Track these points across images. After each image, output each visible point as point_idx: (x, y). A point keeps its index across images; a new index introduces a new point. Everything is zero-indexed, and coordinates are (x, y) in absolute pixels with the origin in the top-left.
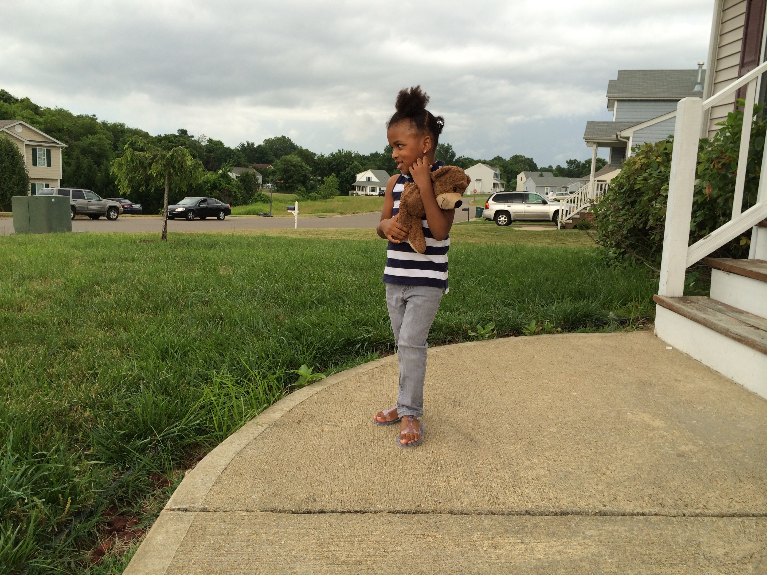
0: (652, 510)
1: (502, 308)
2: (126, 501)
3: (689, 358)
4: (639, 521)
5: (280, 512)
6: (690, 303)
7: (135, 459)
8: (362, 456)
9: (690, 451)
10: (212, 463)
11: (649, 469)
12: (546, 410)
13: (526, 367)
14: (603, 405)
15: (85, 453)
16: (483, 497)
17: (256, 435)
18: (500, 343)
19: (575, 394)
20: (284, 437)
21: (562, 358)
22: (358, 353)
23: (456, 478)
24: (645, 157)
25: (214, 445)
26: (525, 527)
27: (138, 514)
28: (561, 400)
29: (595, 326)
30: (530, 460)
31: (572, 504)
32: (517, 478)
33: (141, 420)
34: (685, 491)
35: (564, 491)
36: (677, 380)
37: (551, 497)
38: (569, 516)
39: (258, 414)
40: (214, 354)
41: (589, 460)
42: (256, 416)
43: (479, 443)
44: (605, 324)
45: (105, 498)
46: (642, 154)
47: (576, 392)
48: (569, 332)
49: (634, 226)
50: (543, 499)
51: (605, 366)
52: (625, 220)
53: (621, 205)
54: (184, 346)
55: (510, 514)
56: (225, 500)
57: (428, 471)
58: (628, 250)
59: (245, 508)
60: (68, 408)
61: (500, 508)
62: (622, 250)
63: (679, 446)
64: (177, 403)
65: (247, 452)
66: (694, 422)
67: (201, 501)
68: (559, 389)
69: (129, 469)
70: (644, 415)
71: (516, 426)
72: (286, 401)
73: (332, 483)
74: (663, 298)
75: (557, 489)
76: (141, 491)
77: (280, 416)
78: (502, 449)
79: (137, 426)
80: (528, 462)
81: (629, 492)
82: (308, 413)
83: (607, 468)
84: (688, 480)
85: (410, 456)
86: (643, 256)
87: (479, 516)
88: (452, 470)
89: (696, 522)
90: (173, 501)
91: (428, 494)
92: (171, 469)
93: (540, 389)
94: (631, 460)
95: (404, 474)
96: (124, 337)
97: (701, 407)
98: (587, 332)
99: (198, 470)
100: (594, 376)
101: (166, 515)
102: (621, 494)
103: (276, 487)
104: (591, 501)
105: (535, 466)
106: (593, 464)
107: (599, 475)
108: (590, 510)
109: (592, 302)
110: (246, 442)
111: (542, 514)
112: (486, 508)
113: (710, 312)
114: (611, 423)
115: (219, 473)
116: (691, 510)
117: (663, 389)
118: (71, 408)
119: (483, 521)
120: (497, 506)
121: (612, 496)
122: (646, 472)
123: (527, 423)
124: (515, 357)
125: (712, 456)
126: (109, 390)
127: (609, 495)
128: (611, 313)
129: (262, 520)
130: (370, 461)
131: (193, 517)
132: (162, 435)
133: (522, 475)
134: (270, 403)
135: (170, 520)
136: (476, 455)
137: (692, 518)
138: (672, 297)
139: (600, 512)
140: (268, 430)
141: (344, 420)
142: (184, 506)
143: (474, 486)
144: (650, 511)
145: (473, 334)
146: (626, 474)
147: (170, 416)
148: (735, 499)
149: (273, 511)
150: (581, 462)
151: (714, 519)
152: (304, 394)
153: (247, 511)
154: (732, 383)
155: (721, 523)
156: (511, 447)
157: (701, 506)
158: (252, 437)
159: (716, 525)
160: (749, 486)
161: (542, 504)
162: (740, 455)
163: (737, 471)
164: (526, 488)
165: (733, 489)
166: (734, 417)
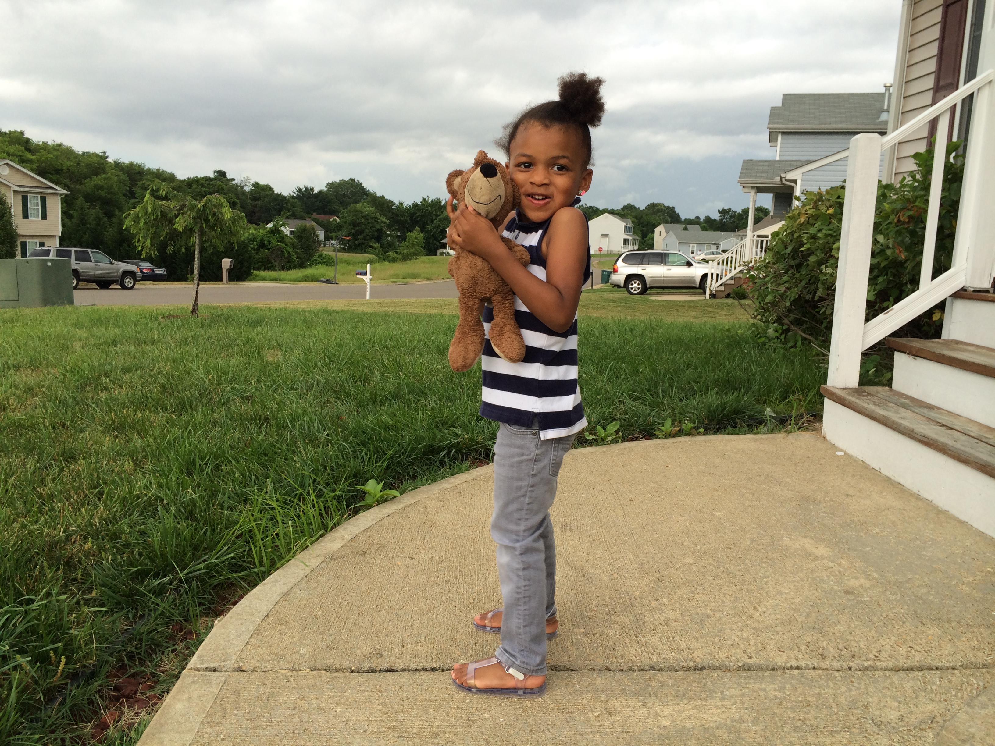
0: (809, 663)
1: (630, 402)
2: (139, 658)
3: (865, 466)
4: (792, 677)
5: (336, 670)
6: (867, 396)
7: (150, 604)
8: (444, 598)
9: (861, 586)
10: (250, 607)
11: (808, 610)
12: (681, 535)
13: (657, 480)
14: (754, 528)
15: (86, 597)
16: (597, 648)
17: (307, 571)
18: (625, 449)
19: (719, 513)
20: (343, 574)
21: (703, 468)
22: (442, 463)
24: (813, 208)
25: (253, 585)
26: (648, 685)
27: (154, 675)
28: (700, 522)
29: (748, 426)
30: (657, 600)
31: (709, 656)
32: (640, 623)
33: (159, 553)
34: (852, 638)
35: (700, 639)
36: (848, 495)
37: (682, 647)
38: (705, 671)
39: (311, 544)
40: (255, 466)
41: (732, 599)
42: (308, 546)
43: (594, 579)
44: (761, 423)
45: (111, 655)
46: (810, 204)
47: (720, 512)
48: (714, 433)
49: (800, 296)
50: (673, 650)
51: (758, 478)
52: (788, 288)
53: (783, 269)
54: (216, 457)
55: (631, 670)
56: (265, 657)
58: (793, 327)
59: (290, 666)
60: (64, 538)
61: (618, 662)
62: (785, 327)
63: (848, 580)
64: (206, 530)
65: (295, 593)
66: (867, 549)
67: (234, 657)
68: (698, 508)
69: (142, 617)
70: (805, 540)
71: (642, 556)
72: (348, 526)
73: (404, 632)
74: (832, 389)
75: (691, 638)
76: (158, 645)
77: (339, 546)
78: (622, 586)
79: (152, 561)
80: (656, 602)
81: (781, 639)
82: (376, 541)
83: (756, 609)
84: (857, 623)
86: (810, 335)
87: (590, 673)
89: (864, 678)
90: (199, 657)
92: (197, 616)
93: (674, 508)
94: (786, 599)
96: (138, 445)
97: (877, 530)
98: (737, 434)
99: (231, 617)
100: (743, 490)
101: (189, 676)
102: (771, 642)
103: (331, 638)
104: (734, 651)
105: (664, 608)
106: (738, 604)
107: (744, 618)
108: (731, 664)
109: (744, 395)
110: (294, 581)
111: (671, 669)
112: (600, 662)
113: (891, 407)
114: (763, 551)
115: (259, 621)
116: (859, 662)
117: (830, 506)
118: (68, 539)
119: (595, 679)
120: (614, 660)
121: (760, 645)
122: (805, 614)
123: (657, 552)
124: (644, 467)
125: (888, 593)
126: (118, 514)
127: (756, 644)
128: (768, 409)
129: (312, 681)
130: (454, 604)
131: (223, 679)
132: (185, 572)
133: (647, 619)
134: (326, 529)
135: (194, 682)
136: (589, 595)
137: (859, 673)
138: (845, 389)
139: (743, 666)
140: (324, 565)
141: (422, 551)
142: (212, 665)
143: (586, 634)
144: (807, 664)
145: (591, 437)
146: (779, 616)
147: (196, 548)
148: (915, 647)
149: (327, 669)
150: (723, 601)
151: (887, 673)
152: (372, 517)
153: (294, 670)
154: (918, 498)
155: (896, 678)
156: (635, 583)
157: (871, 656)
158: (302, 574)
159: (889, 681)
160: (932, 630)
161: (671, 657)
162: (924, 590)
163: (919, 611)
164: (652, 636)
165: (912, 634)
166: (918, 542)
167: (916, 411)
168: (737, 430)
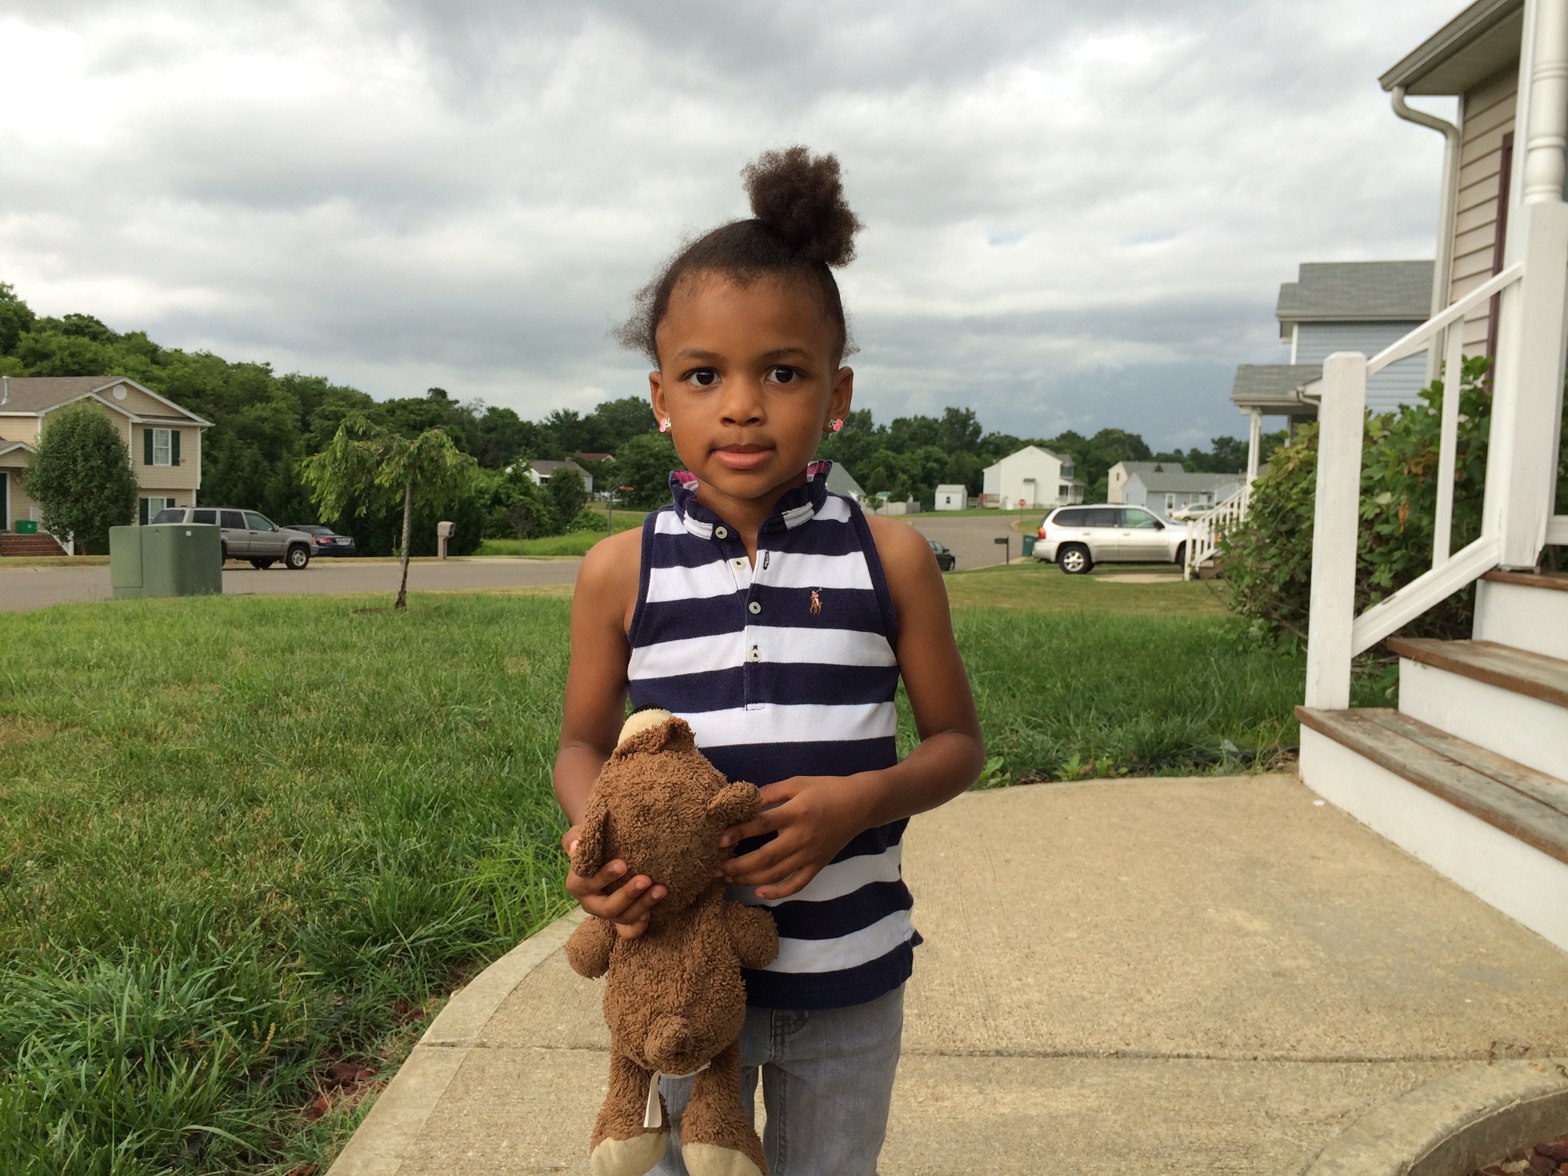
0: (1202, 1052)
1: (1024, 731)
4: (1176, 1066)
6: (1357, 721)
9: (1298, 968)
10: (494, 979)
12: (1067, 904)
13: (1048, 835)
14: (1170, 897)
18: (1012, 795)
25: (494, 958)
26: (990, 1071)
27: (375, 1060)
30: (1020, 980)
31: (1074, 1042)
32: (993, 1005)
35: (1067, 1024)
37: (1042, 1032)
38: (1064, 1058)
40: (496, 811)
41: (1121, 980)
42: (568, 911)
45: (323, 1033)
47: (1128, 875)
48: (1143, 775)
50: (1029, 1035)
51: (1193, 834)
54: (445, 799)
55: (971, 1054)
56: (514, 1032)
60: (256, 897)
63: (1282, 960)
65: (550, 965)
66: (1321, 924)
67: (476, 1033)
68: (1099, 872)
69: (358, 991)
70: (1237, 912)
71: (1009, 928)
75: (1056, 1022)
78: (977, 963)
80: (1018, 982)
81: (1174, 1025)
83: (1149, 991)
84: (1278, 1009)
87: (918, 1058)
90: (434, 1032)
92: (425, 994)
93: (1065, 872)
94: (1192, 981)
96: (341, 785)
97: (1343, 901)
98: (1176, 776)
99: (471, 990)
100: (1168, 850)
101: (423, 1051)
102: (1159, 1028)
105: (1027, 989)
106: (1126, 985)
107: (1131, 1001)
108: (1101, 1051)
109: (1192, 721)
110: (548, 951)
111: (1023, 1054)
112: (933, 1046)
113: (1388, 736)
114: (1176, 924)
115: (505, 994)
117: (1285, 871)
118: (261, 897)
119: (924, 1064)
121: (1144, 1031)
122: (1212, 998)
123: (1030, 924)
126: (322, 867)
127: (1139, 1030)
128: (1226, 741)
129: (572, 1059)
131: (464, 1054)
133: (1002, 1001)
135: (429, 1058)
137: (1264, 1063)
138: (1328, 711)
139: (1117, 1053)
142: (450, 1040)
143: (919, 1016)
144: (1199, 1053)
146: (1177, 1000)
147: (423, 911)
148: (1348, 1037)
149: (591, 1047)
150: (1107, 982)
151: (1301, 1064)
153: (549, 1047)
154: (1413, 861)
155: (1311, 1070)
156: (994, 960)
157: (1287, 1046)
159: (1300, 1073)
160: (1378, 1019)
161: (1025, 1042)
162: (1381, 973)
163: (1367, 997)
164: (1005, 1019)
165: (1349, 1023)
166: (1394, 917)
167: (1421, 741)
168: (1176, 770)
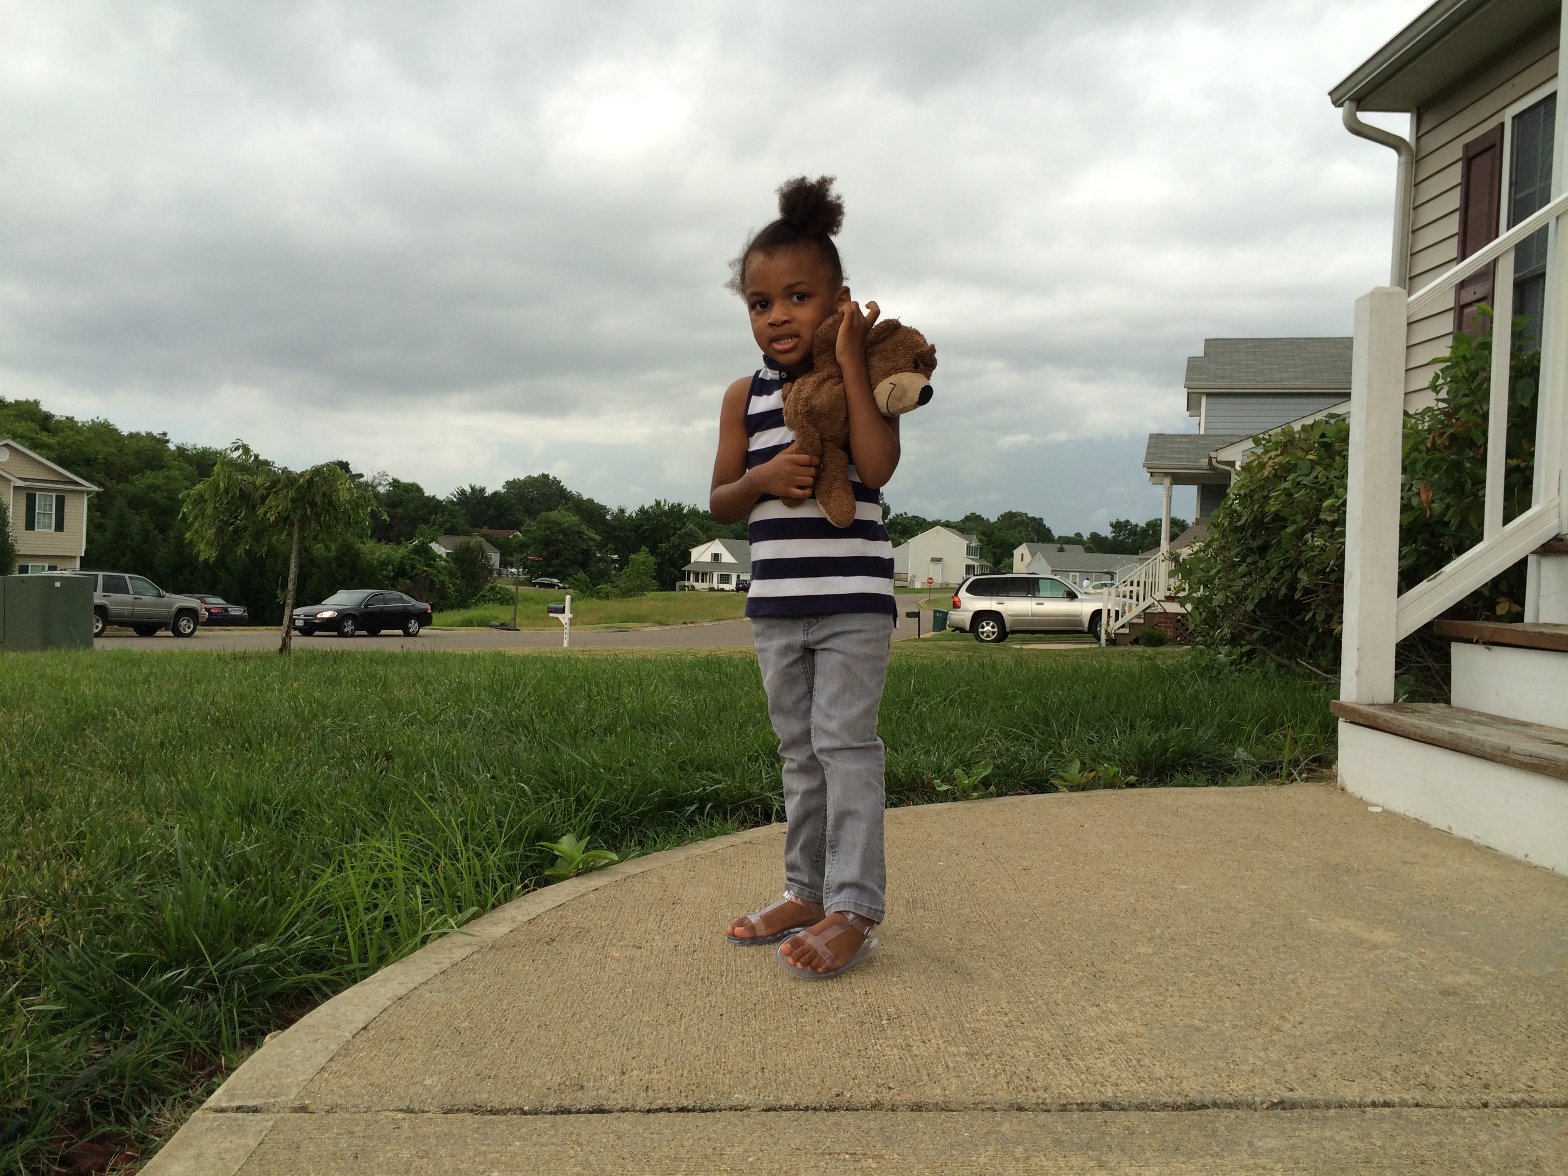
0: (1406, 1097)
2: (115, 1109)
3: (1421, 826)
4: (1380, 1118)
5: (493, 1112)
7: (146, 1016)
8: (699, 1003)
9: (1468, 984)
10: (334, 1018)
12: (1122, 914)
14: (1251, 906)
15: (27, 999)
16: (995, 1076)
17: (446, 965)
18: (1005, 805)
19: (1183, 887)
20: (512, 968)
22: (691, 821)
23: (925, 1039)
24: (1281, 455)
26: (1103, 1133)
28: (1154, 897)
29: (1209, 774)
30: (1098, 1005)
31: (1211, 1088)
32: (1071, 1038)
33: (173, 932)
35: (1189, 1063)
37: (1158, 1075)
38: (1209, 1111)
39: (454, 928)
41: (1236, 1004)
43: (975, 976)
44: (1229, 771)
46: (1277, 450)
50: (1141, 1079)
51: (1243, 841)
52: (1248, 585)
53: (1237, 556)
55: (1065, 1108)
56: (356, 1090)
57: (857, 1028)
58: (1259, 648)
59: (404, 1104)
62: (1246, 648)
63: (1440, 976)
65: (421, 996)
66: (1462, 933)
67: (295, 1091)
68: (1147, 879)
69: (130, 1038)
70: (1347, 922)
72: (523, 904)
73: (625, 1052)
74: (1351, 705)
75: (1172, 1060)
76: (155, 1087)
77: (506, 930)
78: (1029, 986)
79: (159, 946)
80: (1095, 1009)
81: (1343, 1062)
82: (574, 924)
83: (1283, 1017)
84: (1477, 1037)
85: (813, 1000)
87: (987, 1115)
88: (914, 1025)
89: (1518, 1118)
90: (229, 1090)
91: (860, 1072)
93: (1104, 880)
94: (1336, 1003)
95: (801, 1035)
97: (1472, 908)
98: (1192, 786)
100: (1221, 857)
101: (204, 1120)
102: (1324, 1066)
103: (485, 1061)
104: (1257, 1080)
105: (1111, 1017)
106: (1248, 1010)
107: (1265, 1031)
108: (1257, 1099)
111: (1143, 1107)
112: (1004, 1097)
113: (1459, 724)
114: (1276, 936)
115: (349, 1036)
116: (1500, 1094)
117: (1379, 877)
119: (999, 1124)
121: (1304, 1071)
122: (1376, 1025)
123: (1083, 938)
124: (1042, 827)
125: (1520, 992)
127: (1297, 1069)
128: (1240, 750)
130: (718, 1011)
131: (270, 1124)
132: (219, 963)
133: (1082, 1033)
134: (484, 908)
135: (212, 1130)
136: (970, 997)
137: (1505, 1111)
139: (1282, 1102)
140: (475, 956)
141: (657, 937)
142: (252, 1103)
143: (971, 1055)
144: (1402, 1099)
145: (945, 787)
149: (476, 1110)
150: (1219, 1007)
151: (1560, 1111)
152: (566, 891)
153: (409, 1111)
154: (1528, 865)
156: (1052, 982)
157: (1521, 1086)
158: (435, 969)
161: (1139, 1090)
164: (1097, 1059)
166: (1549, 923)
168: (1188, 780)
